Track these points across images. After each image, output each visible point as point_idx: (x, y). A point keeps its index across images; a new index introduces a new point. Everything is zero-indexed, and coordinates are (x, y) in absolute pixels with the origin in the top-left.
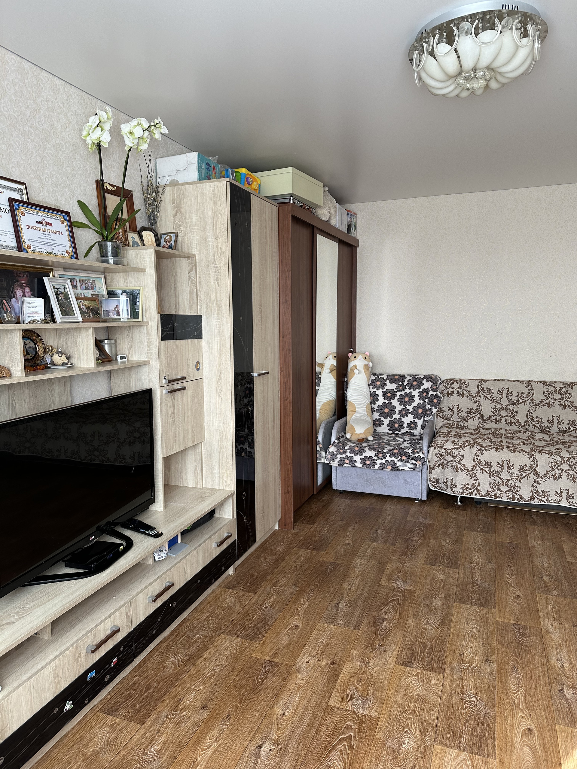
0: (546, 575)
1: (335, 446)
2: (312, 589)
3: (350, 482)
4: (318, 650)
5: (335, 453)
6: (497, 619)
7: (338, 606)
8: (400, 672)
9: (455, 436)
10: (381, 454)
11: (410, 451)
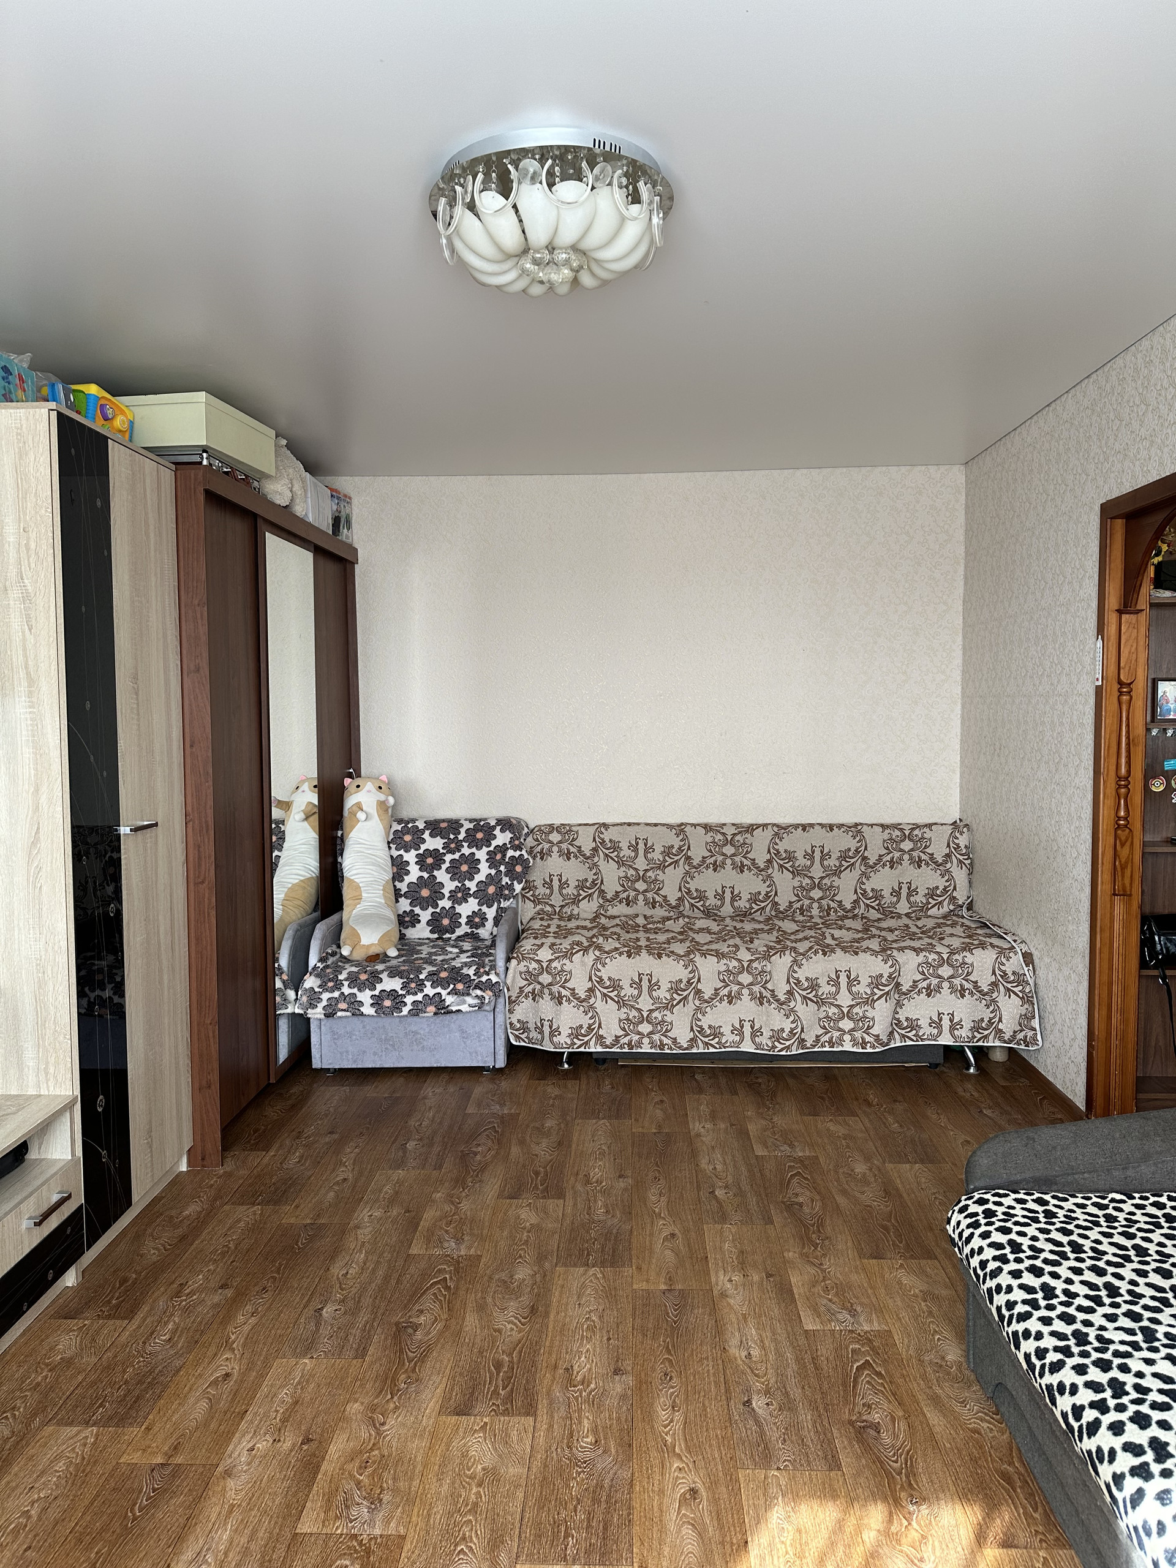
0: (720, 1187)
1: (317, 976)
2: (264, 1289)
3: (350, 1048)
4: (275, 1418)
5: (317, 990)
6: (635, 1287)
7: (321, 1315)
8: (449, 1431)
9: (557, 935)
10: (413, 984)
11: (471, 972)
